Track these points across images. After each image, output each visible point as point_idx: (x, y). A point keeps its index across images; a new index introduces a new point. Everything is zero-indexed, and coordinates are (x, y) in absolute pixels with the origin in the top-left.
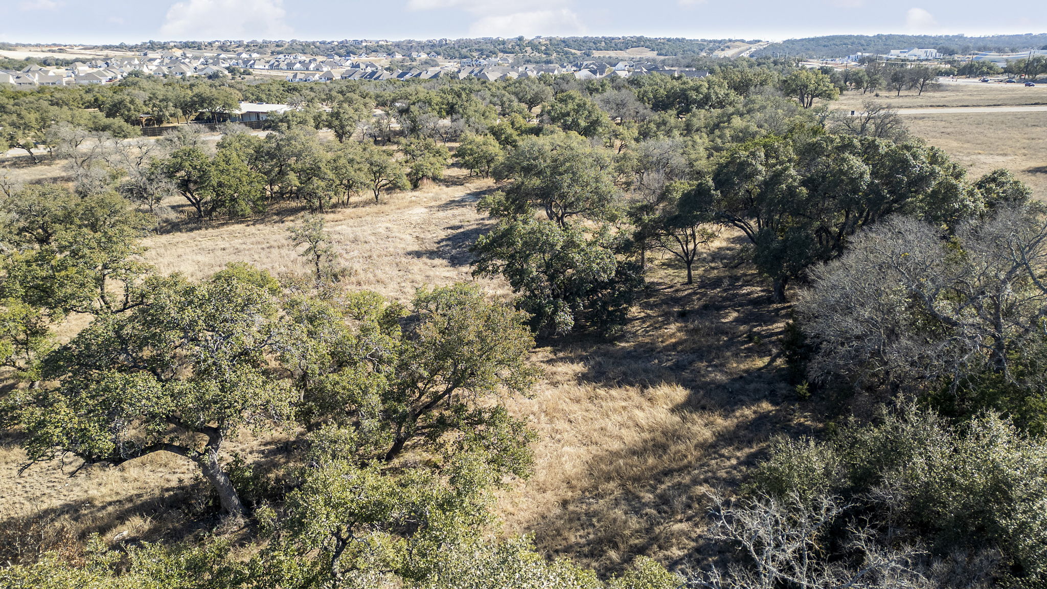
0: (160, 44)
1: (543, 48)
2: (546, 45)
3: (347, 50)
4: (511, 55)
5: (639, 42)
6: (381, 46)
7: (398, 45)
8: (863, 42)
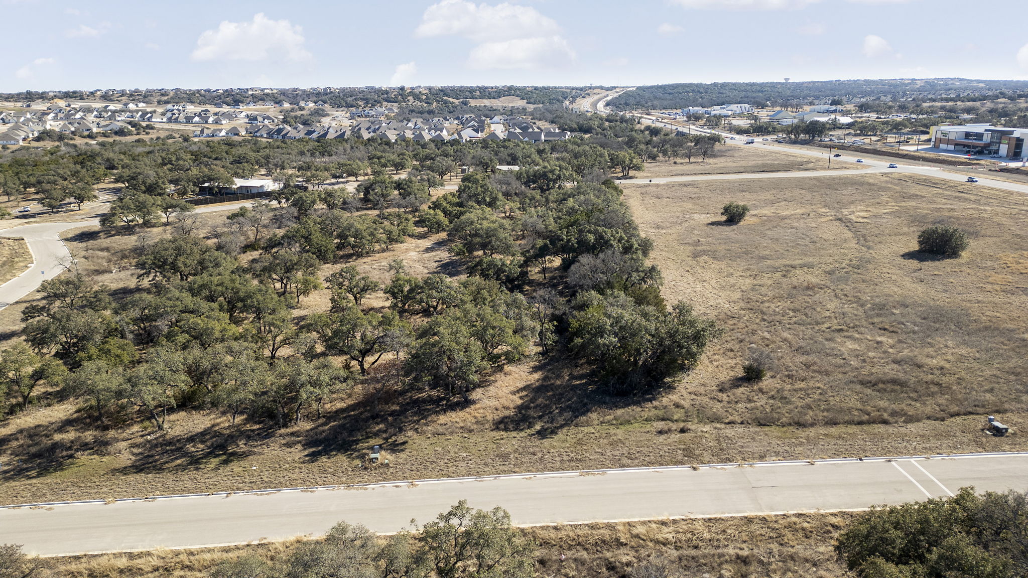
0: (37, 93)
1: (424, 97)
2: (426, 95)
3: (235, 98)
4: (395, 104)
5: (510, 91)
6: (267, 95)
7: (284, 93)
8: (702, 90)
